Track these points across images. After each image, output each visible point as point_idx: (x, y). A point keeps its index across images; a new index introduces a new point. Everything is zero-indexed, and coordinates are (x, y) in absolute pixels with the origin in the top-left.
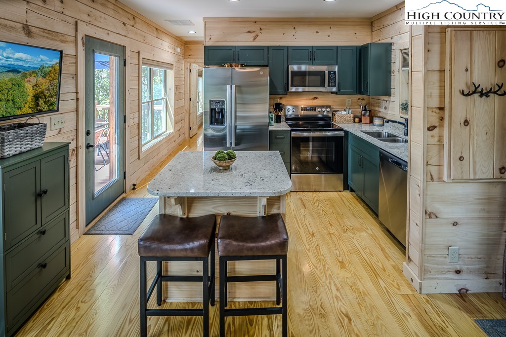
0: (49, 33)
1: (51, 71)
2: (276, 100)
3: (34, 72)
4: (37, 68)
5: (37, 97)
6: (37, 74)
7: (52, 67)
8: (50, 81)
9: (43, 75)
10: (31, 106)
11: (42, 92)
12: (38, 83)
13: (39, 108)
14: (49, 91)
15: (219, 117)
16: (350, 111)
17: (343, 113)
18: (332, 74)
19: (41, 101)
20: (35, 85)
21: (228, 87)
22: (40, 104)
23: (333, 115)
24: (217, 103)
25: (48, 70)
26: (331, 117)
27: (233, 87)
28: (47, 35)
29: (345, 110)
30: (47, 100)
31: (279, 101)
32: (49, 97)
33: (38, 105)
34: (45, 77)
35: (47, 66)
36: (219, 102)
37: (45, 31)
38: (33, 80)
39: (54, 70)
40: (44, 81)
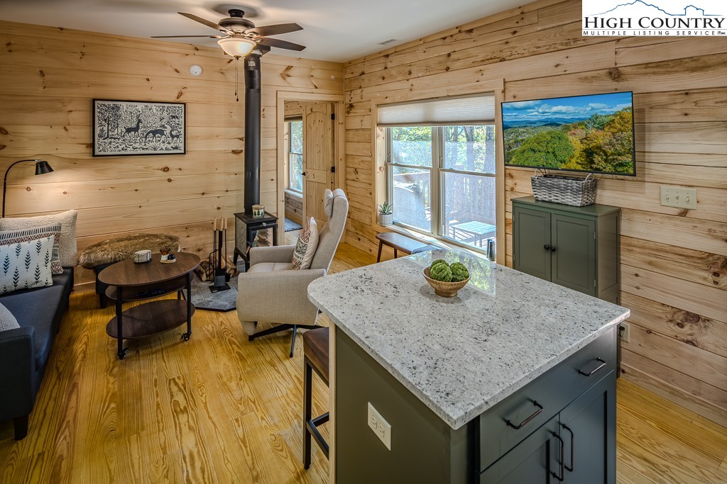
1: (613, 121)
3: (580, 124)
4: (585, 119)
5: (589, 154)
6: (586, 125)
7: (615, 115)
8: (613, 133)
9: (596, 126)
10: (579, 161)
11: (599, 148)
12: (588, 136)
13: (594, 166)
14: (614, 146)
19: (597, 159)
20: (585, 139)
22: (596, 161)
25: (607, 120)
30: (611, 157)
32: (612, 154)
33: (592, 162)
34: (603, 129)
35: (604, 114)
38: (581, 133)
39: (621, 118)
40: (600, 133)
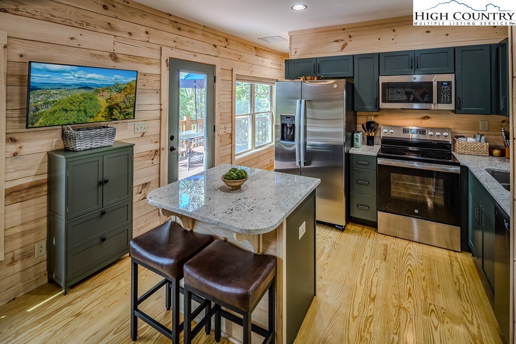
0: (134, 58)
1: (126, 88)
2: (369, 117)
3: (107, 89)
4: (111, 85)
5: (111, 109)
6: (111, 90)
7: (128, 84)
8: (126, 95)
9: (117, 90)
10: (104, 115)
11: (117, 105)
12: (111, 97)
13: (113, 117)
14: (125, 103)
15: (291, 133)
16: (483, 138)
17: (470, 140)
18: (445, 85)
19: (115, 112)
20: (109, 99)
21: (298, 101)
22: (114, 114)
23: (454, 142)
24: (287, 117)
25: (123, 87)
26: (450, 145)
27: (303, 101)
28: (133, 60)
29: (475, 137)
30: (123, 110)
31: (373, 119)
32: (124, 108)
33: (112, 114)
34: (120, 92)
35: (122, 83)
36: (289, 118)
37: (131, 57)
38: (107, 95)
39: (131, 86)
40: (119, 95)
